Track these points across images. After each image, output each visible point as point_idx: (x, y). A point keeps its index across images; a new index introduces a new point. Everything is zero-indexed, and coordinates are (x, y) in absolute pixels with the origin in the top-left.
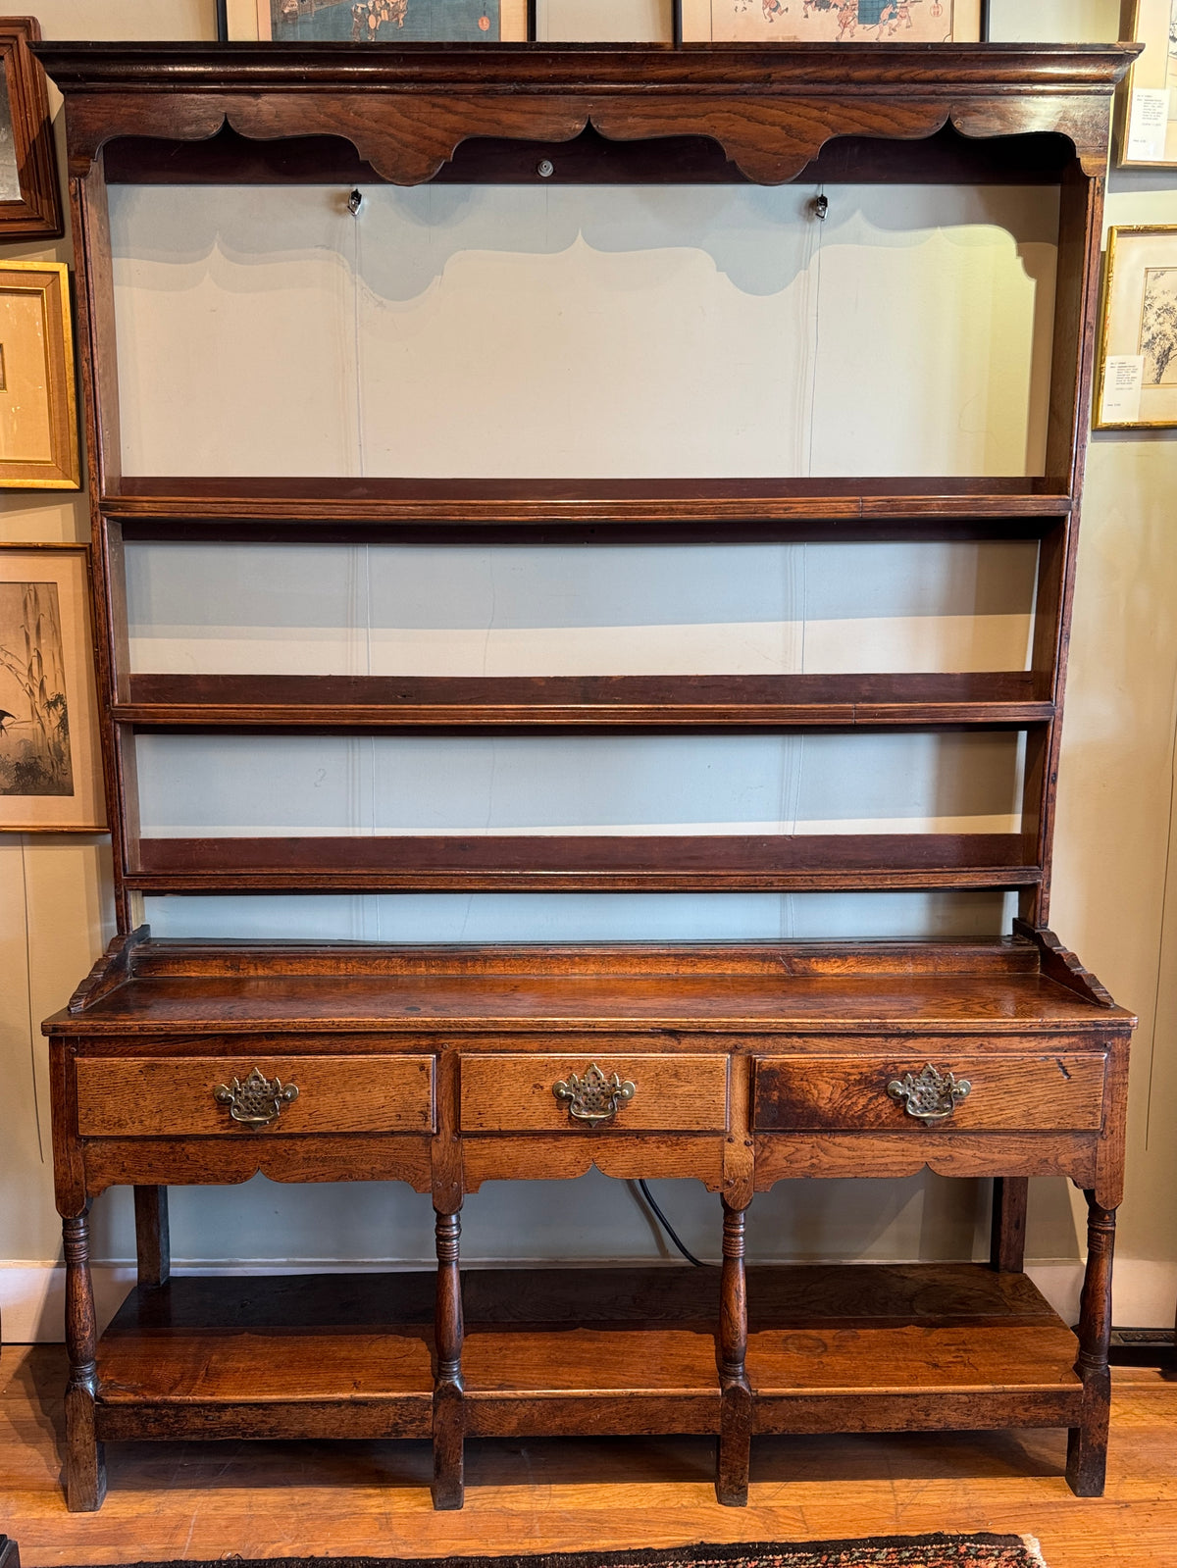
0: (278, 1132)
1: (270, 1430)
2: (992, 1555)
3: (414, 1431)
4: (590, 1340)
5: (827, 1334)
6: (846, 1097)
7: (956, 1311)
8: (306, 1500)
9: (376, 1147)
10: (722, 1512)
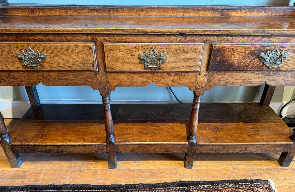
0: (42, 70)
1: (61, 151)
2: (261, 187)
3: (101, 152)
4: (152, 126)
5: (218, 125)
6: (243, 59)
7: (253, 117)
8: (75, 165)
9: (78, 75)
10: (186, 170)
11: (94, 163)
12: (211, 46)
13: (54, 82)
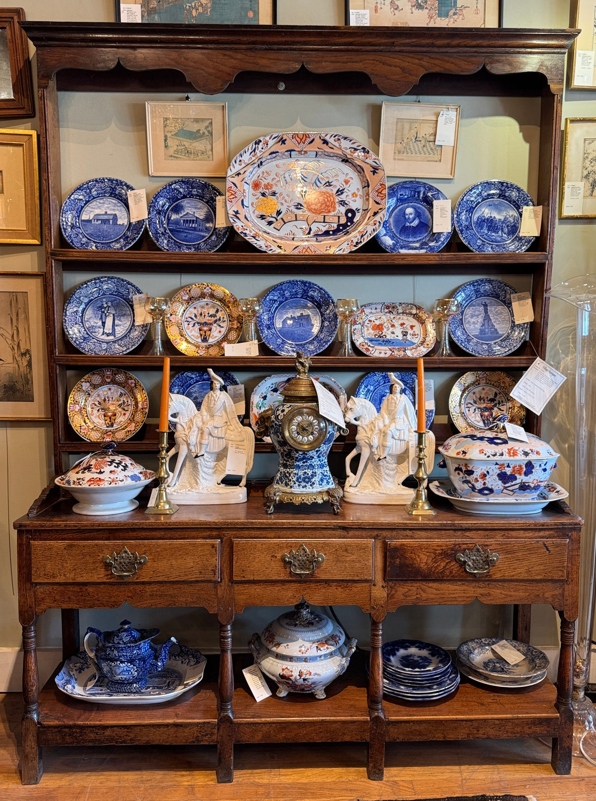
0: (136, 581)
1: (131, 740)
3: (207, 740)
6: (435, 562)
8: (149, 778)
9: (188, 589)
10: (371, 784)
11: (188, 773)
12: (385, 544)
13: (148, 601)
